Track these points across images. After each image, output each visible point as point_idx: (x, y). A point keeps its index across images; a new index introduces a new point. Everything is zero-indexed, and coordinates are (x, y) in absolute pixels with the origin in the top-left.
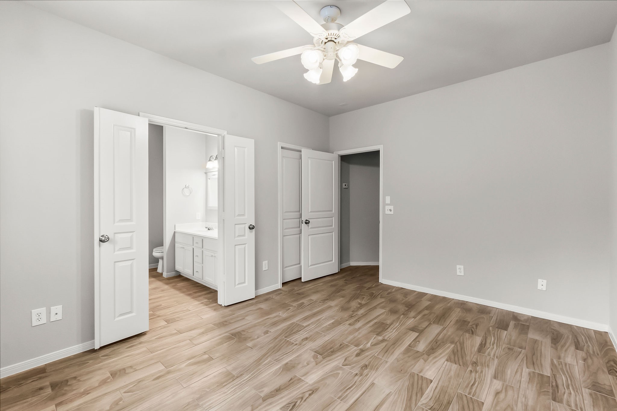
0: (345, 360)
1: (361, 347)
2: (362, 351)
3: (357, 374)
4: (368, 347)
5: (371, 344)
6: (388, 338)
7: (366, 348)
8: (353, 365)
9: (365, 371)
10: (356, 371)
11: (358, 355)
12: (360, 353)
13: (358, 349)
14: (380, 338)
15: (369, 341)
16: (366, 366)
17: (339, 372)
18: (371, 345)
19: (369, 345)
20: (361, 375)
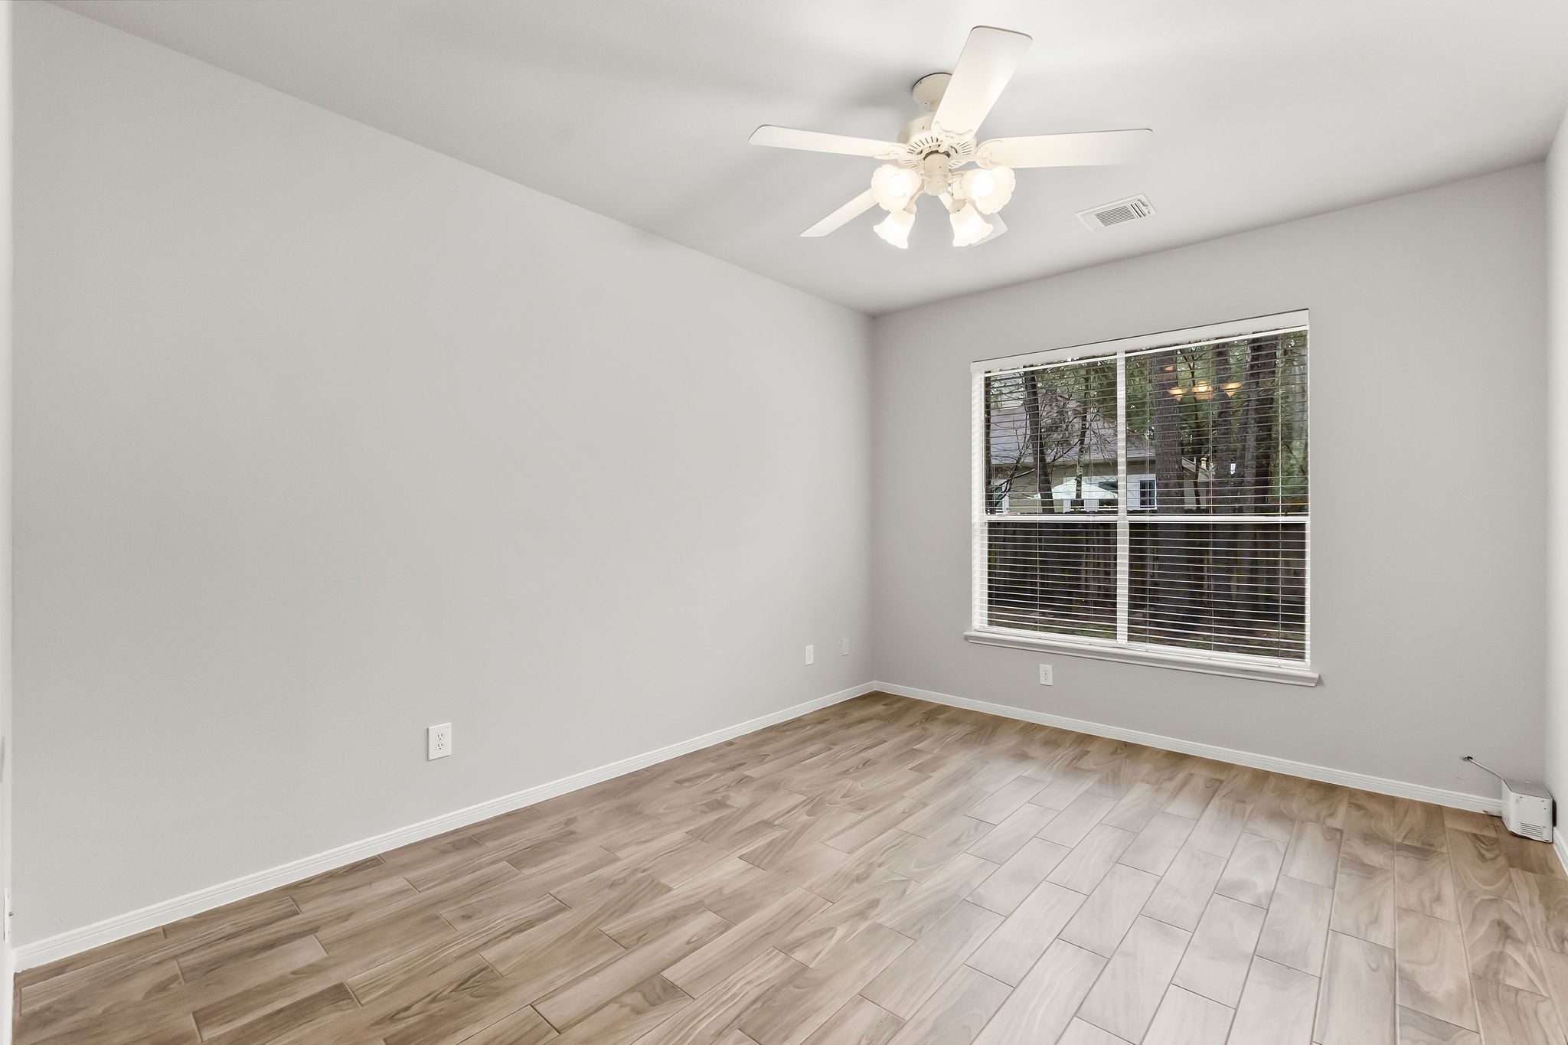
0: (904, 891)
1: (864, 925)
2: (862, 914)
3: (880, 866)
4: (845, 924)
5: (833, 936)
6: (775, 956)
7: (849, 922)
8: (885, 881)
9: (861, 870)
10: (879, 872)
11: (874, 904)
12: (868, 908)
13: (873, 918)
14: (800, 955)
15: (837, 943)
16: (859, 879)
17: (916, 870)
18: (836, 930)
19: (841, 931)
20: (871, 864)
